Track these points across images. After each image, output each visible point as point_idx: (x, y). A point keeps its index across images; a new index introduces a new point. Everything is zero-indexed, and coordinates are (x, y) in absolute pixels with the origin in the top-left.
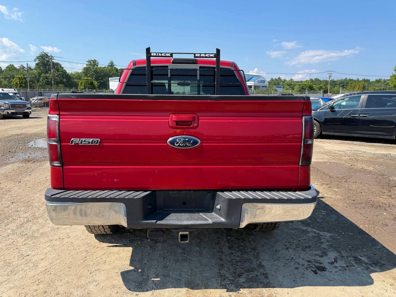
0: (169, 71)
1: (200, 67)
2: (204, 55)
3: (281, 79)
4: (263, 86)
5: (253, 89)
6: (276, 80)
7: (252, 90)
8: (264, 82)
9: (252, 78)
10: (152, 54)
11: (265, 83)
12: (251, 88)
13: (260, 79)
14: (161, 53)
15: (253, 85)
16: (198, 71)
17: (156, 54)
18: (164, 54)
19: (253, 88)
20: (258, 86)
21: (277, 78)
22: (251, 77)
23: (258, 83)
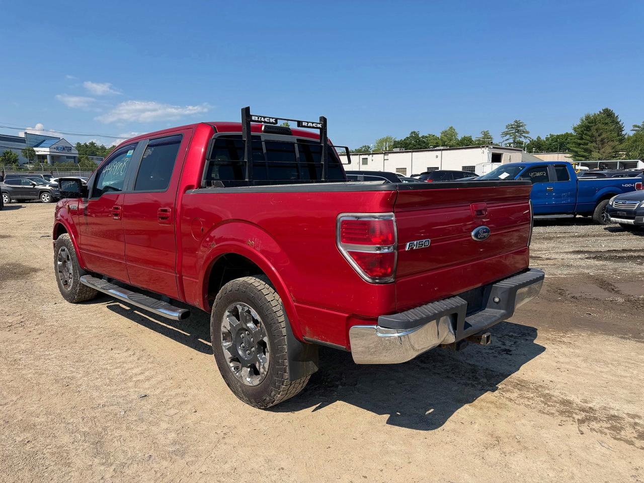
0: (263, 143)
1: (298, 140)
2: (311, 125)
3: (95, 145)
4: (68, 157)
5: (49, 162)
6: (86, 146)
7: (47, 163)
8: (70, 149)
9: (44, 141)
10: (253, 118)
11: (72, 152)
12: (46, 160)
13: (61, 145)
14: (264, 118)
15: (49, 153)
16: (296, 146)
17: (258, 118)
18: (267, 119)
19: (48, 160)
20: (59, 157)
21: (87, 144)
22: (43, 139)
23: (58, 151)
